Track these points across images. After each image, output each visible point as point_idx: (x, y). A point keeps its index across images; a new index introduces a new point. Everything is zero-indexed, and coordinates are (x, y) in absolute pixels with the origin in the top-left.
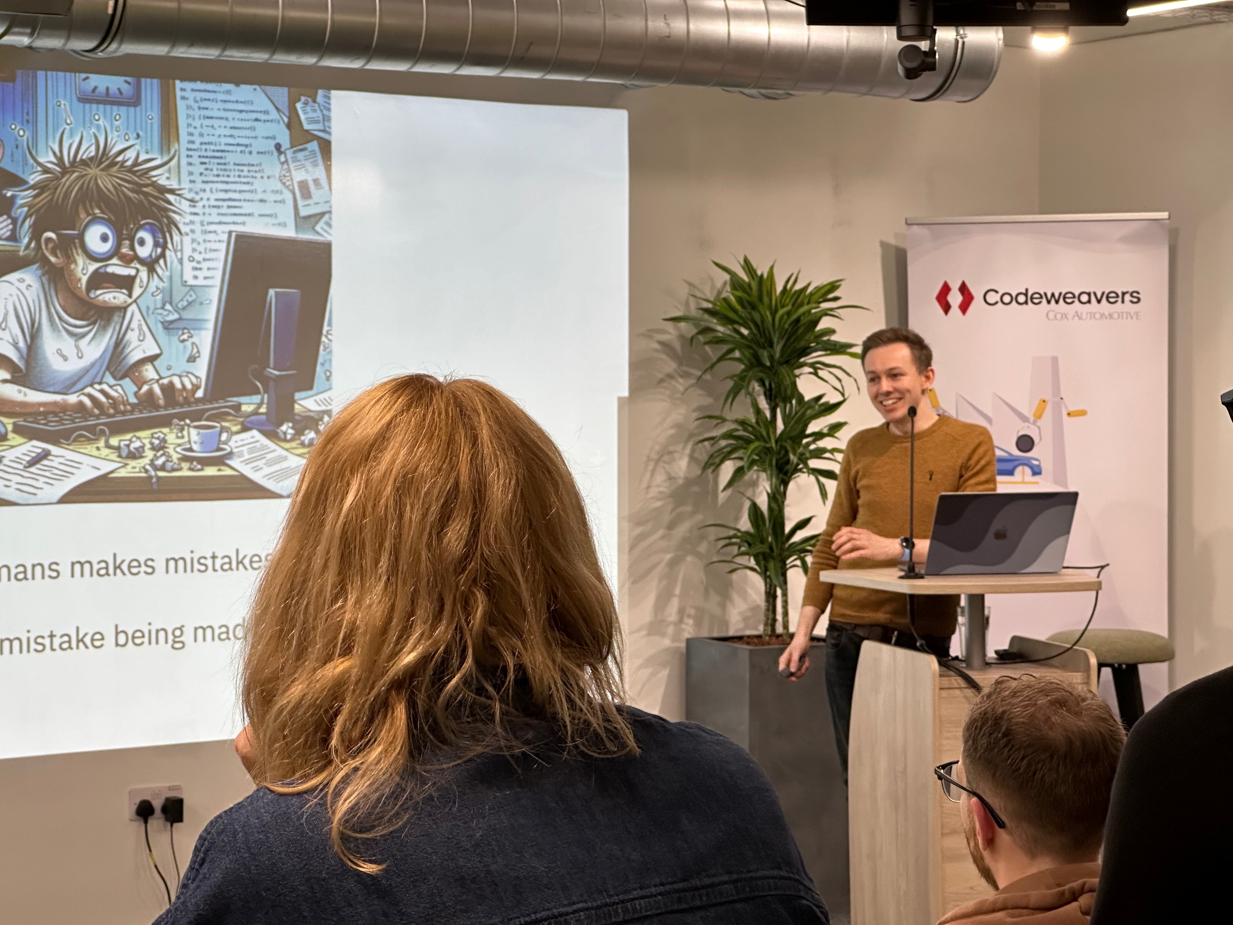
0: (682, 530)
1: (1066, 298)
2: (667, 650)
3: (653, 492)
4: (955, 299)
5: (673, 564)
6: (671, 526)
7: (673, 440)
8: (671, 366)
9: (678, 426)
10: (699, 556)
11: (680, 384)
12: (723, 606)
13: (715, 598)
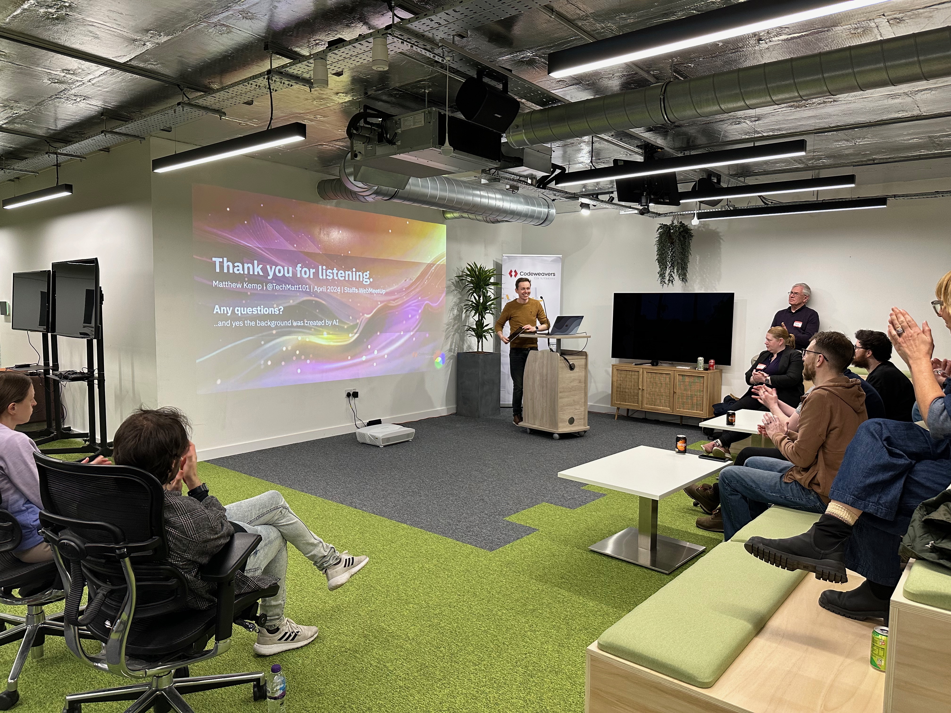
0: (456, 326)
1: (539, 274)
2: (452, 355)
3: (450, 318)
4: (513, 274)
5: (454, 335)
6: (453, 326)
7: (454, 305)
8: (454, 288)
9: (455, 302)
10: (458, 333)
11: (456, 292)
12: (463, 345)
13: (461, 343)
